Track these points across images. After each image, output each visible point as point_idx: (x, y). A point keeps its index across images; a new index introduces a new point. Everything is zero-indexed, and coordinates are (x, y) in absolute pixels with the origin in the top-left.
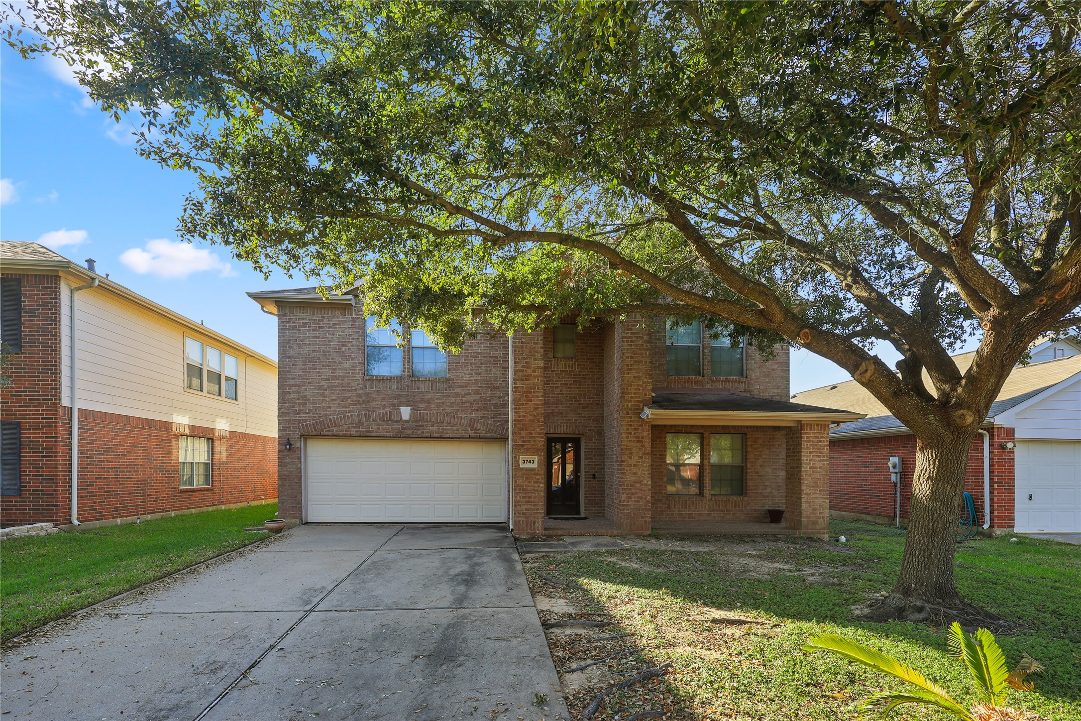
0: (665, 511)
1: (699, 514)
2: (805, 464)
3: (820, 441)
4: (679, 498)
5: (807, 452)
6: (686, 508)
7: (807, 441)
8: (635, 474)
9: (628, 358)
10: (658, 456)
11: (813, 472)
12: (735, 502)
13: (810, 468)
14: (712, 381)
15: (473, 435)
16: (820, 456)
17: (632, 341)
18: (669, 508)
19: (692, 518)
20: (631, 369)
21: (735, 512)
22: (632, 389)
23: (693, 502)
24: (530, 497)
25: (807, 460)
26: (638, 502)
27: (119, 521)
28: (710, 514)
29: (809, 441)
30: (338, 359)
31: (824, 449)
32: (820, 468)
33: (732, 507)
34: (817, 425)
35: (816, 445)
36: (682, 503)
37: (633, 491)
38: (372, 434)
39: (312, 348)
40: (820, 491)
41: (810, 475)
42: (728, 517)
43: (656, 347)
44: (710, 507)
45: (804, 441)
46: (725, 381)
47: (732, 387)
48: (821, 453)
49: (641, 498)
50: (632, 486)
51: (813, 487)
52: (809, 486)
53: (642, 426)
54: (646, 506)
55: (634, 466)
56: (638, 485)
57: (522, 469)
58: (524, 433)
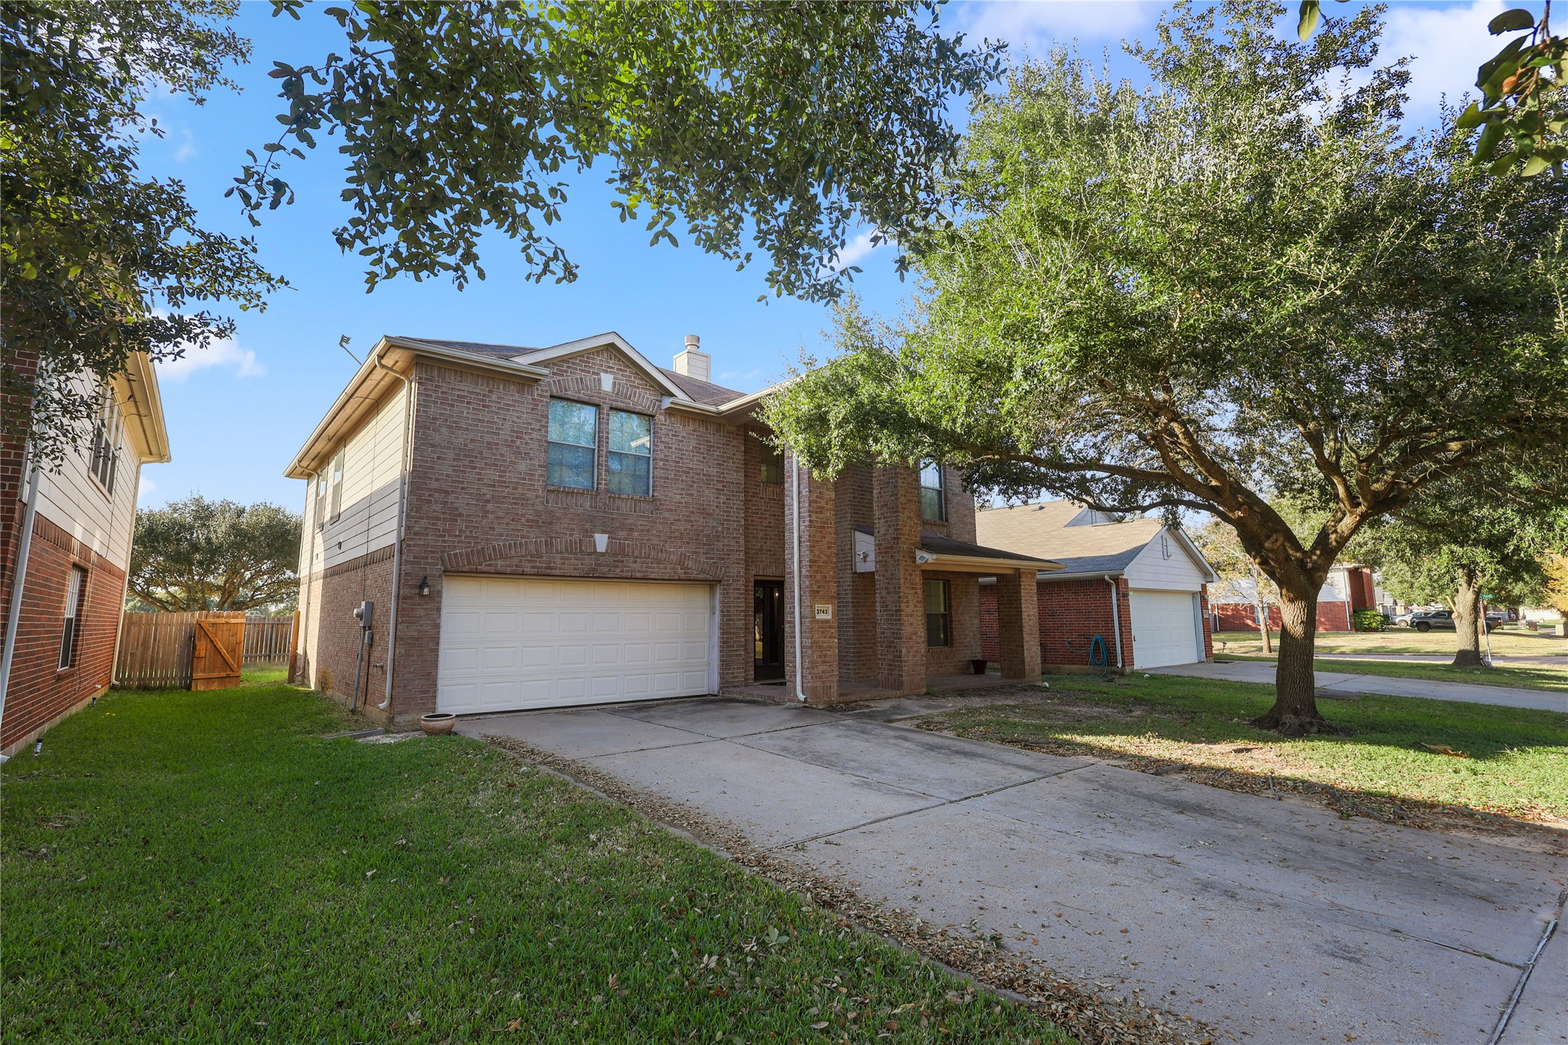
2: (1024, 611)
8: (911, 624)
9: (902, 495)
11: (1029, 620)
13: (1027, 615)
20: (905, 509)
24: (826, 656)
26: (916, 656)
37: (911, 644)
38: (553, 572)
39: (471, 436)
45: (1023, 589)
49: (917, 652)
51: (1030, 634)
53: (914, 571)
54: (921, 660)
55: (911, 615)
56: (914, 637)
57: (818, 621)
58: (819, 577)
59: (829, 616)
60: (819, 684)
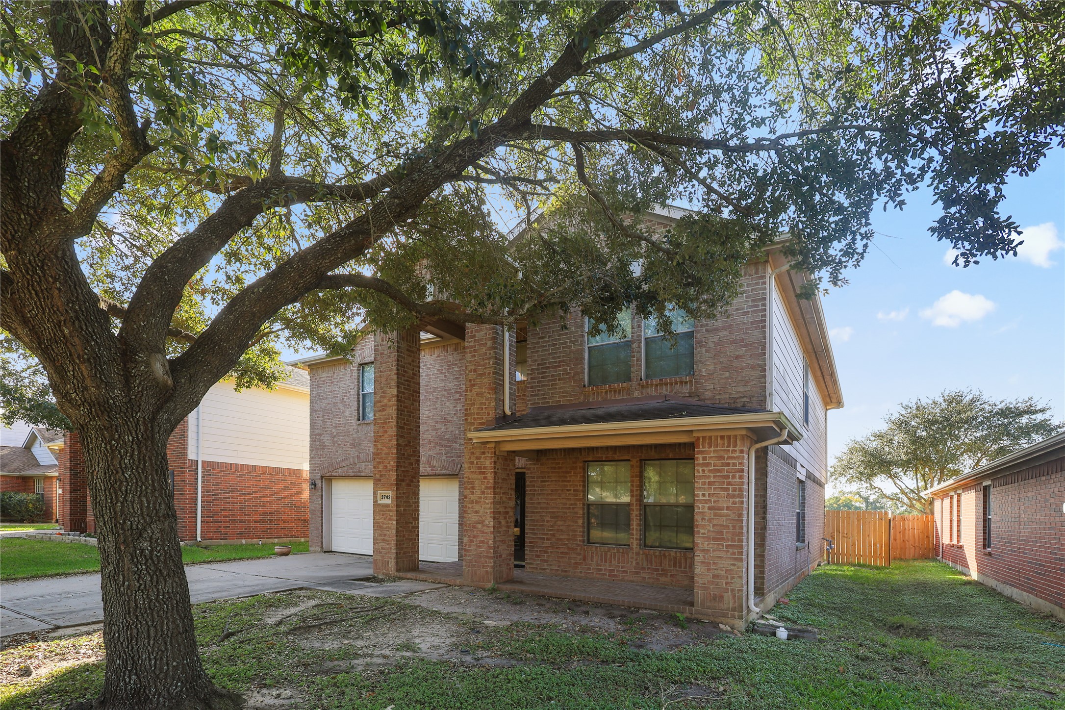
0: (580, 564)
1: (623, 571)
2: (700, 501)
3: (728, 464)
4: (596, 547)
5: (704, 483)
6: (606, 562)
7: (703, 465)
8: (477, 512)
9: (471, 371)
10: (572, 492)
11: (715, 515)
12: (675, 558)
13: (709, 508)
14: (643, 387)
15: (430, 473)
16: (727, 489)
17: (475, 351)
18: (584, 560)
19: (614, 576)
20: (474, 385)
21: (674, 573)
22: (474, 410)
23: (615, 555)
24: (385, 535)
25: (704, 495)
26: (479, 547)
27: (244, 541)
28: (637, 573)
29: (708, 465)
30: (342, 409)
31: (734, 477)
32: (728, 508)
33: (670, 566)
34: (722, 437)
35: (720, 471)
36: (601, 556)
37: (475, 533)
38: (363, 474)
39: (327, 401)
40: (727, 546)
41: (710, 520)
42: (663, 579)
43: (571, 352)
44: (637, 563)
45: (699, 465)
46: (661, 385)
47: (671, 391)
48: (729, 483)
49: (483, 542)
50: (474, 527)
51: (714, 539)
52: (708, 538)
53: (484, 453)
54: (487, 553)
55: (477, 502)
56: (480, 526)
57: (379, 505)
58: (381, 467)
59: (388, 501)
60: (379, 557)
